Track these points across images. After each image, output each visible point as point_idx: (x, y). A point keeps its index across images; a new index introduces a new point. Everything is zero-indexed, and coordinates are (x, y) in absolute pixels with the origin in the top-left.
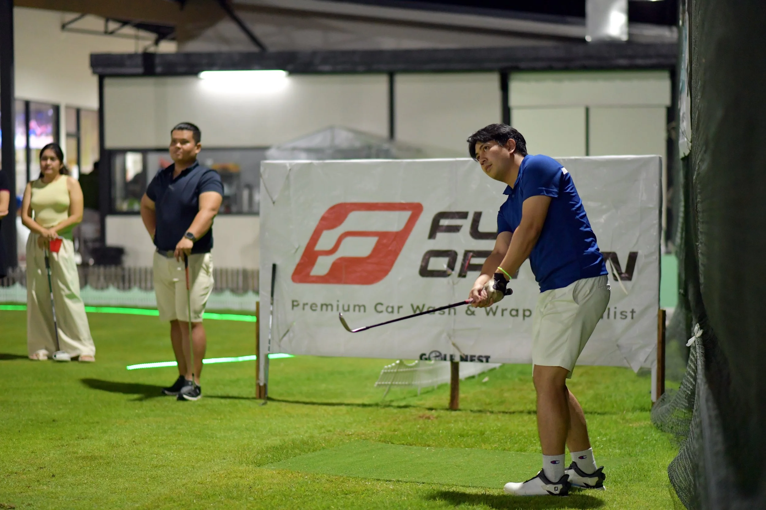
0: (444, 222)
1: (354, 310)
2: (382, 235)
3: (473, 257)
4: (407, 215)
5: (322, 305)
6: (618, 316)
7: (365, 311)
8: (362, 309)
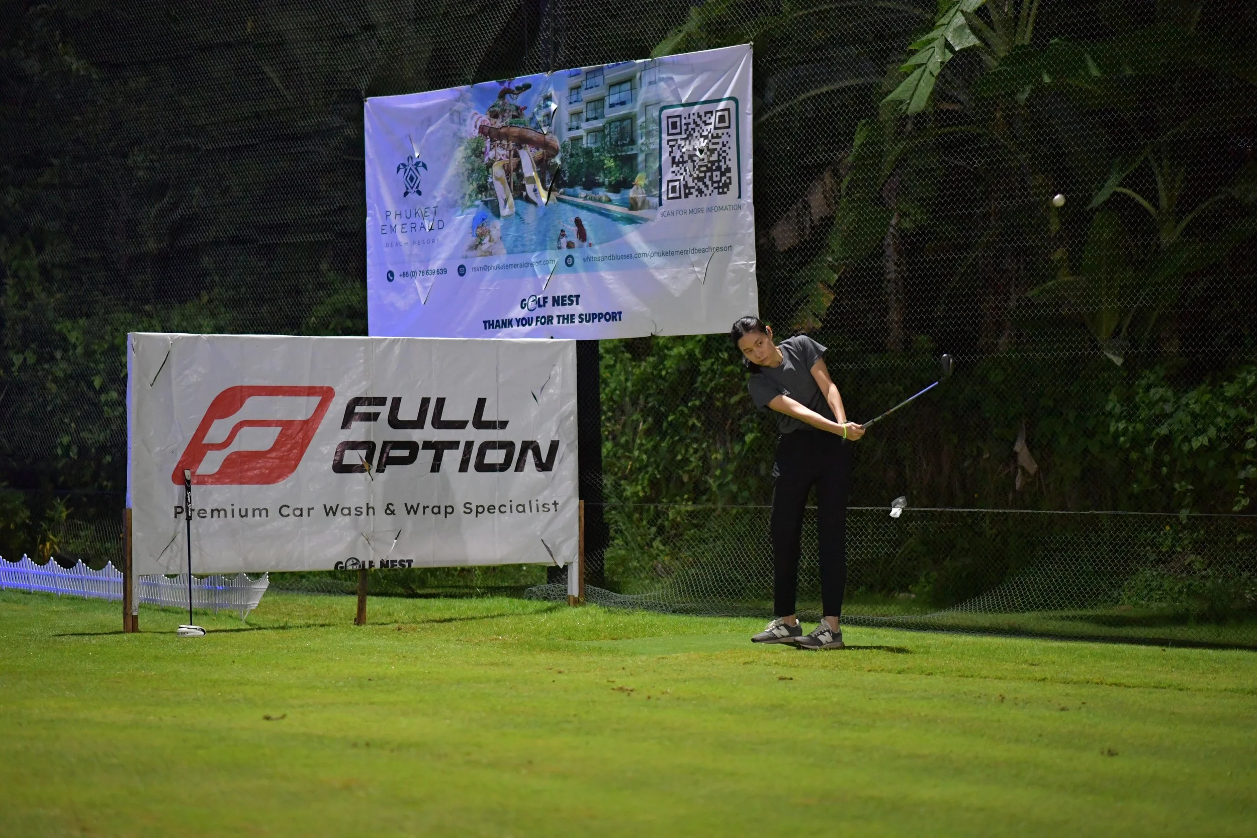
0: (359, 409)
1: (254, 516)
2: (286, 425)
3: (392, 448)
4: (316, 400)
5: (213, 511)
6: (541, 508)
7: (267, 516)
8: (264, 512)
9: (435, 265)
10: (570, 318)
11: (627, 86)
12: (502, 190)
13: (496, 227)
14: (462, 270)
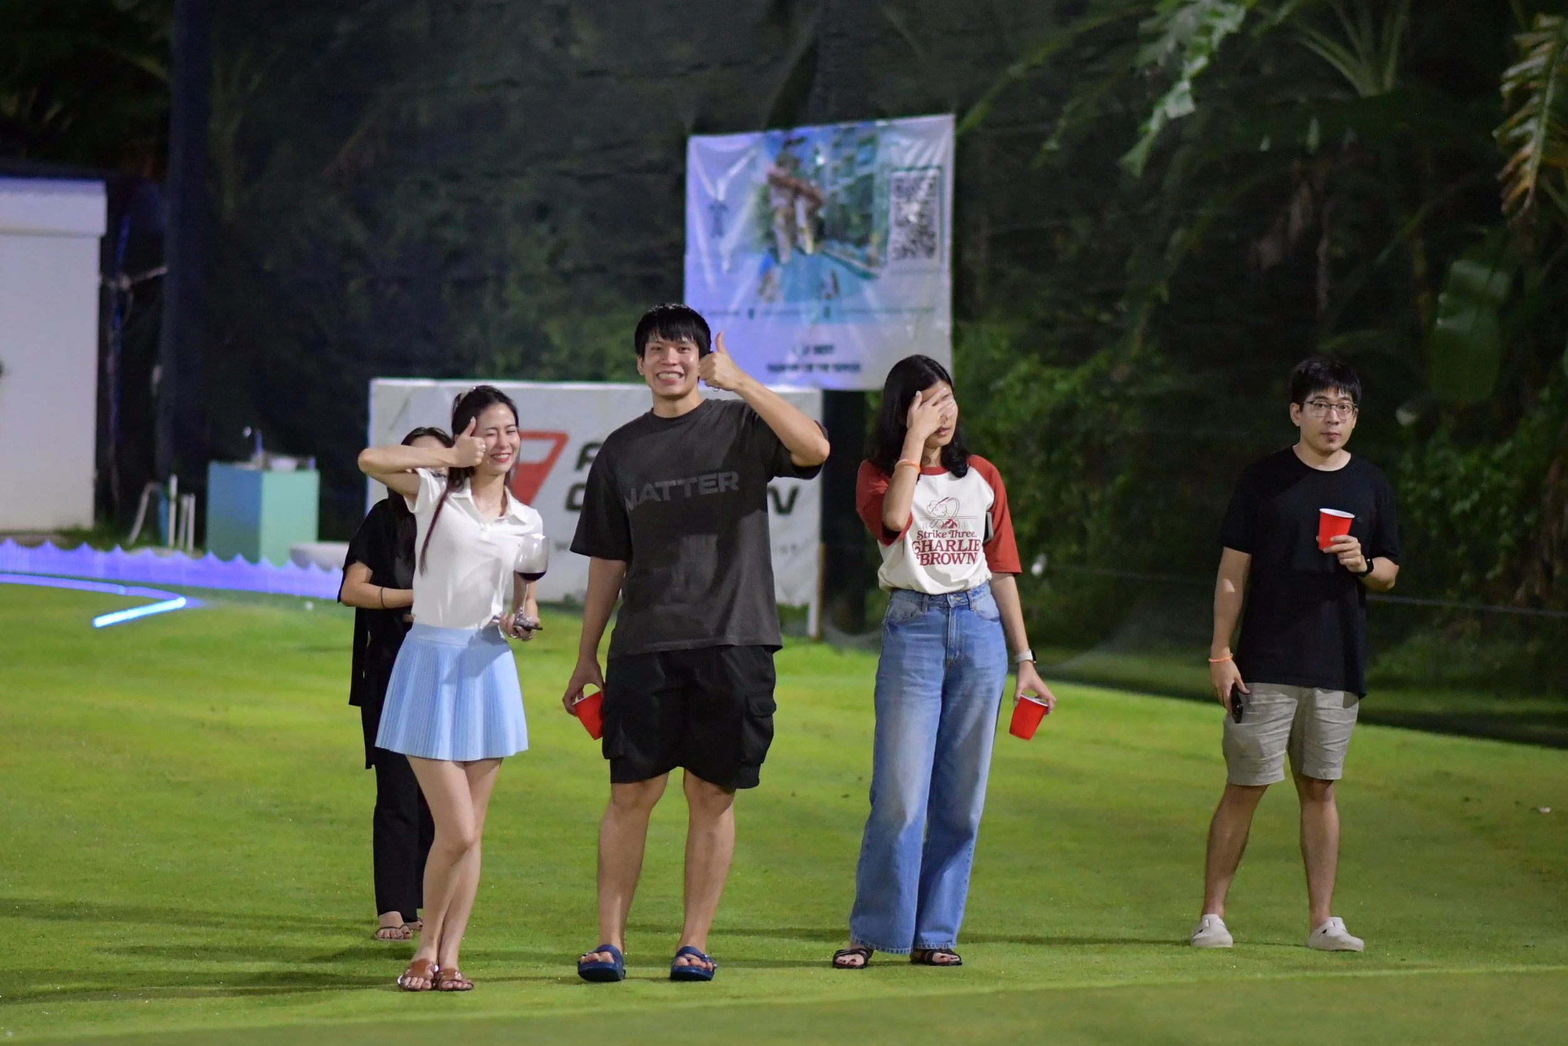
4: (551, 444)
9: (733, 306)
10: (825, 367)
11: (869, 147)
12: (782, 239)
13: (777, 272)
14: (751, 313)
